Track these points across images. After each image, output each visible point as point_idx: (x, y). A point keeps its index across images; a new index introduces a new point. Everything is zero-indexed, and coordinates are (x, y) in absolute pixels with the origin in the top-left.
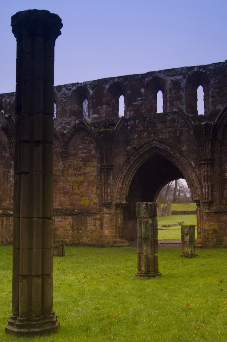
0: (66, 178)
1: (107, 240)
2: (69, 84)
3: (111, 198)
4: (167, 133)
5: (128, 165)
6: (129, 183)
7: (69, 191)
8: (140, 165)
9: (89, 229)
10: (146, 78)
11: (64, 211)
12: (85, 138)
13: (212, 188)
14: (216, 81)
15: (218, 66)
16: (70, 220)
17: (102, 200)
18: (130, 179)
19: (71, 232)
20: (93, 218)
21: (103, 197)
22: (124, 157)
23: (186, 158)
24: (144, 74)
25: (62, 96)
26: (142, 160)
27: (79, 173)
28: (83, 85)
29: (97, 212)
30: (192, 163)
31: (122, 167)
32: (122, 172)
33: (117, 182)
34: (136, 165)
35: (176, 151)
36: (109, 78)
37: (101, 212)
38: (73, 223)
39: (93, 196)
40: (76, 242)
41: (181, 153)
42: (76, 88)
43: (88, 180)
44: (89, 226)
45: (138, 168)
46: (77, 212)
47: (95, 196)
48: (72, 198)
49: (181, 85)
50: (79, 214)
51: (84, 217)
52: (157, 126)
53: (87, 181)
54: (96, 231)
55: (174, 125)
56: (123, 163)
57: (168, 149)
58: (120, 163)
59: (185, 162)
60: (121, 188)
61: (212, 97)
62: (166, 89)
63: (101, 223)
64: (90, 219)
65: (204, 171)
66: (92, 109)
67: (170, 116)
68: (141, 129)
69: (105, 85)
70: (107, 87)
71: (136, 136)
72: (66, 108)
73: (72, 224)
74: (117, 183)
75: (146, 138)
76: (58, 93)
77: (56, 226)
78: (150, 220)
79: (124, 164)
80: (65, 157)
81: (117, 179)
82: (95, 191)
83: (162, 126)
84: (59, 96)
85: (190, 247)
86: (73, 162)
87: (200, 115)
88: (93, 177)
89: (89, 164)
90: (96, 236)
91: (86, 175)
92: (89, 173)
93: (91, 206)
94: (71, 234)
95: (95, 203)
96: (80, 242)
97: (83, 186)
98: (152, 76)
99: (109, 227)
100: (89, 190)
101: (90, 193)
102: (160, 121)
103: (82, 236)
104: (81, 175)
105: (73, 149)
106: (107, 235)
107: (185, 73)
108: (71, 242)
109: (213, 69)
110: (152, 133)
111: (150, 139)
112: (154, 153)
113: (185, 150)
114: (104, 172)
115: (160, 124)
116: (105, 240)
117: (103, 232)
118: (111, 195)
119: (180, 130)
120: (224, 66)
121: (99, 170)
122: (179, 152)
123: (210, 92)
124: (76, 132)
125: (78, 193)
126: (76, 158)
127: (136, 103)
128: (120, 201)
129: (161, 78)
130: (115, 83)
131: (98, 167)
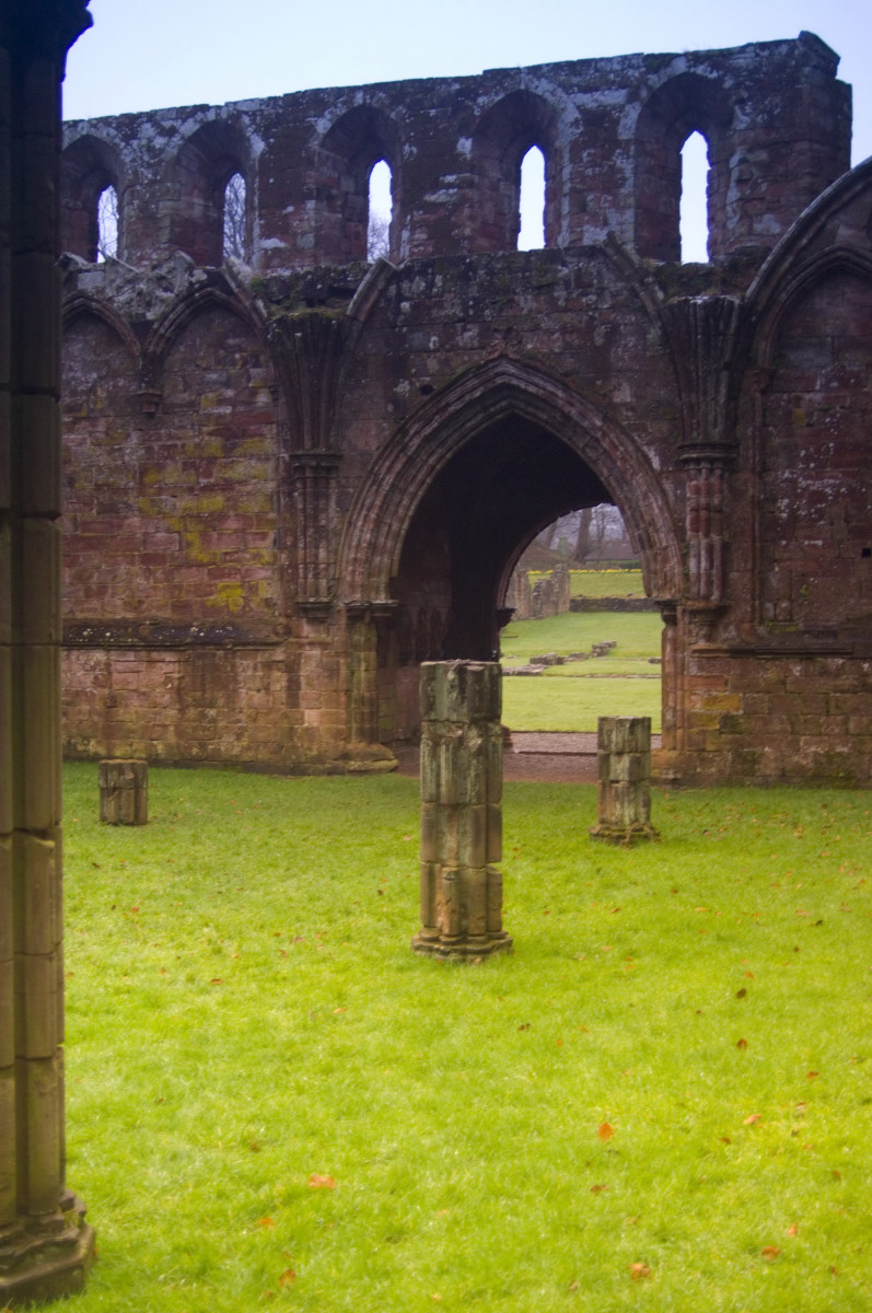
0: (152, 501)
1: (315, 747)
2: (169, 109)
3: (332, 583)
4: (556, 331)
5: (397, 457)
6: (400, 529)
7: (165, 550)
8: (449, 456)
9: (244, 702)
10: (480, 95)
11: (145, 631)
12: (231, 341)
13: (724, 557)
14: (759, 119)
15: (770, 54)
16: (171, 667)
17: (297, 593)
18: (408, 509)
19: (172, 712)
20: (259, 659)
21: (301, 581)
22: (385, 425)
23: (628, 436)
24: (472, 76)
25: (141, 158)
26: (455, 436)
27: (205, 481)
28: (224, 115)
29: (275, 639)
30: (651, 454)
31: (376, 463)
32: (374, 483)
33: (356, 524)
34: (429, 456)
35: (590, 406)
36: (332, 88)
37: (292, 640)
38: (183, 677)
39: (261, 574)
40: (195, 751)
41: (609, 412)
42: (197, 127)
43: (240, 511)
44: (244, 691)
45: (438, 467)
46: (198, 636)
47: (269, 573)
48: (177, 580)
49: (620, 131)
50: (203, 643)
51: (226, 654)
52: (518, 305)
53: (236, 515)
54: (270, 711)
55: (584, 300)
56: (378, 449)
57: (558, 397)
58: (367, 448)
59: (622, 449)
60: (370, 544)
61: (740, 182)
62: (557, 144)
63: (290, 681)
64: (248, 666)
65: (697, 490)
66: (261, 217)
67: (571, 263)
68: (454, 314)
69: (313, 119)
70: (323, 125)
71: (434, 342)
72: (157, 208)
73: (176, 683)
74: (355, 528)
75: (471, 349)
76: (125, 147)
77: (115, 687)
78: (474, 732)
79: (382, 453)
80: (151, 416)
81: (354, 509)
82: (267, 555)
83: (535, 305)
84: (128, 160)
85: (630, 802)
86: (180, 439)
87: (690, 264)
88: (261, 499)
89: (245, 445)
90: (273, 730)
91: (233, 489)
92: (246, 481)
93: (252, 613)
94: (175, 719)
95: (266, 600)
96: (210, 751)
97: (220, 535)
98: (505, 89)
99: (322, 698)
100: (245, 551)
101: (249, 560)
102: (529, 283)
103: (215, 728)
104: (212, 490)
105: (182, 384)
106: (312, 728)
107: (636, 79)
108: (176, 751)
109: (751, 67)
110: (496, 330)
111: (490, 353)
112: (502, 410)
113: (625, 405)
114: (304, 480)
115: (529, 297)
116: (305, 746)
117: (299, 716)
118: (329, 572)
119: (610, 323)
120: (794, 58)
121: (283, 471)
122: (602, 412)
123: (731, 162)
124: (192, 316)
125: (202, 561)
126: (195, 422)
127: (439, 197)
128: (366, 596)
129: (538, 96)
130: (354, 113)
131: (282, 461)
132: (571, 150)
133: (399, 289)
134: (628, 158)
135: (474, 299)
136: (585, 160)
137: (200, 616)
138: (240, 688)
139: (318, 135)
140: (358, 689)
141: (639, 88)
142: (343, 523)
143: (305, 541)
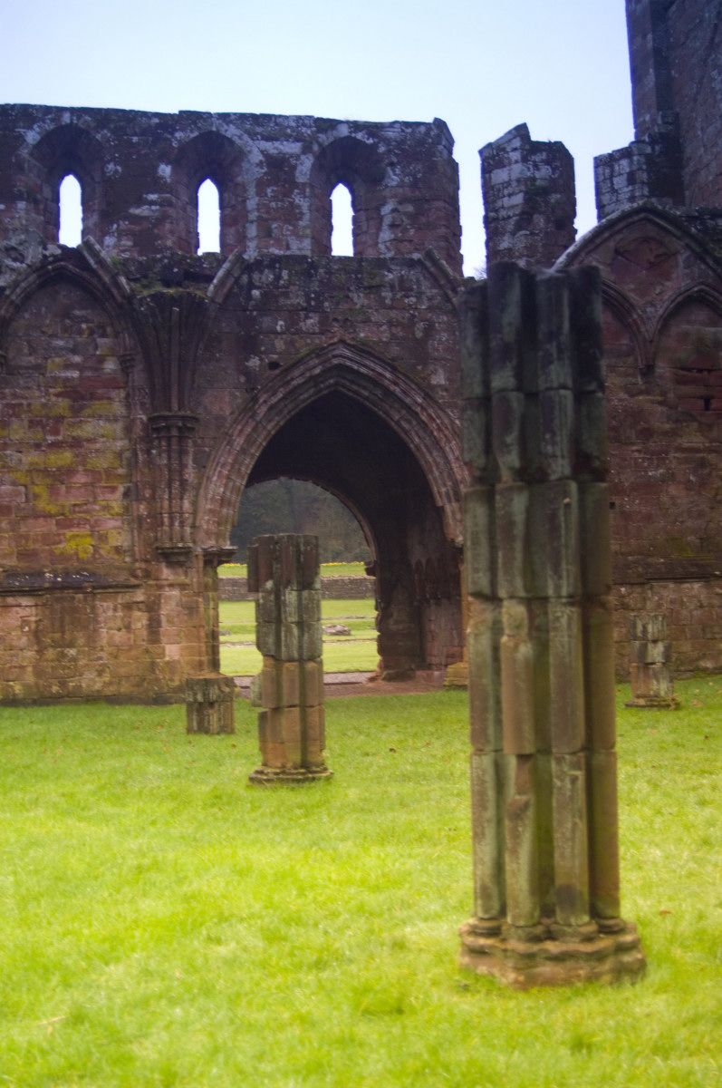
1: (177, 678)
3: (194, 530)
4: (384, 324)
5: (247, 422)
6: (240, 488)
7: (10, 502)
8: (282, 423)
9: (105, 641)
10: (177, 130)
12: (77, 313)
14: (406, 179)
16: (22, 612)
17: (156, 539)
18: (247, 468)
19: (30, 654)
20: (120, 601)
22: (238, 393)
23: (444, 412)
26: (290, 407)
27: (53, 438)
29: (136, 582)
31: (231, 426)
32: (227, 445)
33: (212, 479)
34: (270, 421)
35: (413, 386)
37: (151, 582)
38: (40, 620)
39: (112, 526)
40: (55, 689)
41: (428, 392)
43: (89, 467)
45: (273, 432)
46: (55, 582)
48: (23, 530)
49: (297, 175)
50: (63, 588)
51: (86, 597)
52: (352, 300)
53: (85, 470)
54: (131, 648)
55: (406, 301)
56: (232, 413)
57: (386, 378)
58: (222, 413)
59: (438, 421)
60: (221, 497)
63: (150, 619)
64: (108, 608)
67: (395, 270)
68: (299, 304)
69: (22, 130)
70: (32, 137)
71: (281, 326)
73: (33, 626)
74: (211, 482)
75: (313, 334)
79: (237, 419)
81: (212, 466)
82: (117, 507)
83: (366, 301)
85: (664, 678)
86: (26, 398)
88: (110, 456)
89: (94, 407)
90: (135, 665)
91: (81, 446)
92: (95, 439)
93: (102, 560)
94: (33, 660)
95: (117, 548)
96: (70, 688)
97: (69, 489)
98: (199, 128)
99: (182, 634)
100: (95, 502)
101: (99, 511)
102: (362, 284)
103: (76, 666)
104: (61, 447)
105: (27, 348)
106: (174, 661)
107: (309, 136)
109: (398, 139)
110: (335, 320)
111: (331, 338)
112: (329, 386)
113: (440, 386)
114: (169, 439)
115: (361, 295)
116: (167, 678)
117: (161, 651)
118: (190, 521)
119: (427, 320)
120: (430, 137)
121: (138, 431)
122: (423, 391)
123: (382, 210)
124: (41, 286)
125: (49, 512)
126: (42, 384)
127: (143, 211)
128: (217, 542)
129: (227, 138)
130: (62, 129)
131: (138, 422)
132: (257, 186)
133: (250, 278)
134: (305, 197)
135: (315, 292)
136: (269, 195)
137: (48, 563)
138: (101, 628)
139: (28, 144)
140: (208, 625)
141: (312, 143)
142: (200, 478)
143: (170, 493)
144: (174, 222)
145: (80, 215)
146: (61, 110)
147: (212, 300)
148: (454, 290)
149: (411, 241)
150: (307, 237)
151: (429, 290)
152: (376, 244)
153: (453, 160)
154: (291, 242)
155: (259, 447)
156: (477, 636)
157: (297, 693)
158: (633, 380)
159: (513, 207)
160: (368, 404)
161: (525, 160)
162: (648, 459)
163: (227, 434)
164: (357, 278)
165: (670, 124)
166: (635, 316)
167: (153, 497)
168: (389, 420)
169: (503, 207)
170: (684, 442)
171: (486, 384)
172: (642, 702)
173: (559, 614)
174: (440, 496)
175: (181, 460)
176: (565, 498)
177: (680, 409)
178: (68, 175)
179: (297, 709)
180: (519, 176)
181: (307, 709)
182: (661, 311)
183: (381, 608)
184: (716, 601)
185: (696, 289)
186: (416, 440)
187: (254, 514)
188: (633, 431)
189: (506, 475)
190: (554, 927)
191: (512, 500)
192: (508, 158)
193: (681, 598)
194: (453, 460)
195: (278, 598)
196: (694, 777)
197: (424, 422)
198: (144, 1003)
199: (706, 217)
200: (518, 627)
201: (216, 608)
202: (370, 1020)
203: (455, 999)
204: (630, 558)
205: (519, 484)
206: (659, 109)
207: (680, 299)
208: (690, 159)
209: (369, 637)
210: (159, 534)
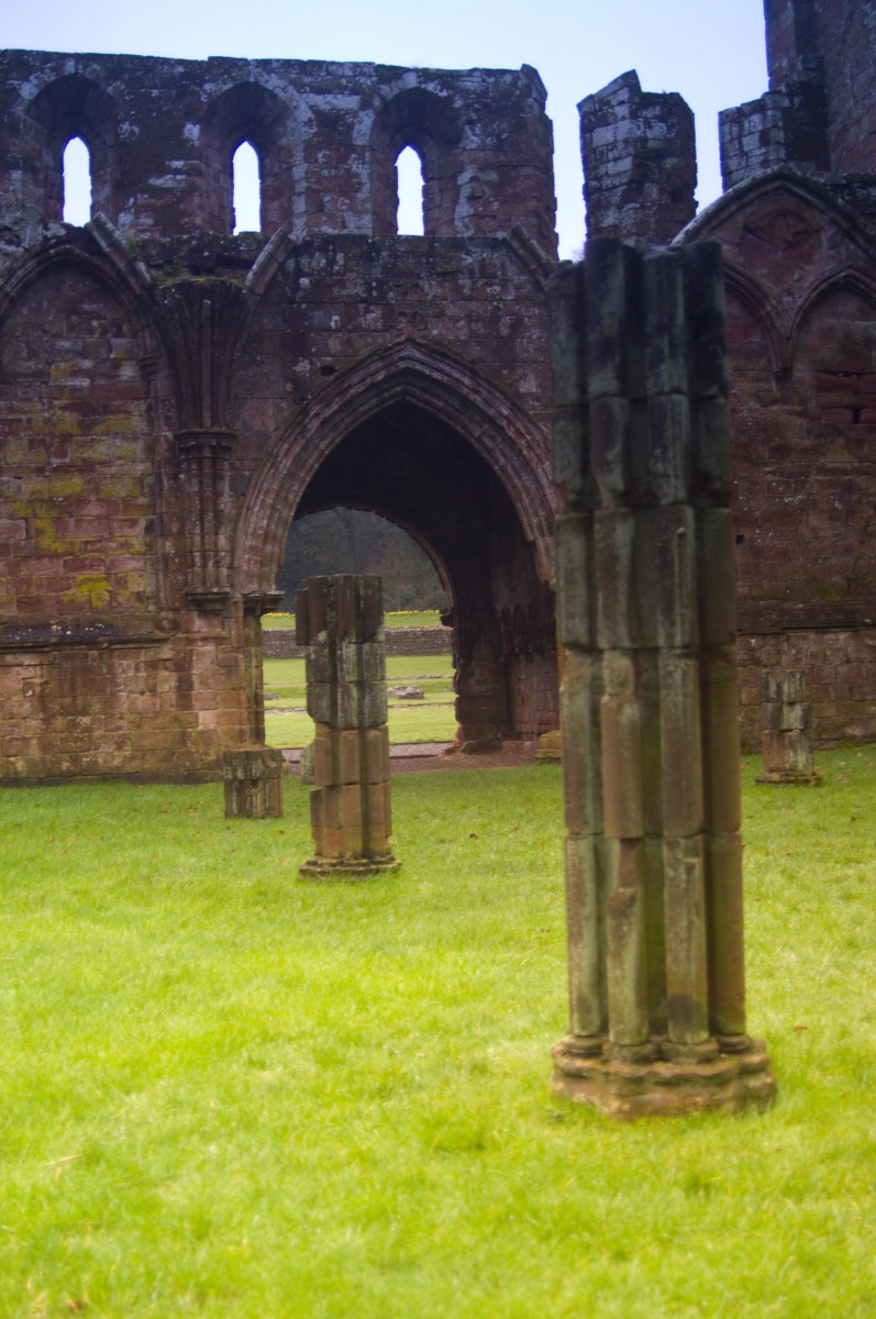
1: (213, 751)
3: (231, 572)
4: (462, 319)
5: (295, 439)
6: (286, 523)
7: (8, 538)
8: (337, 441)
9: (125, 706)
10: (206, 82)
12: (86, 307)
14: (488, 141)
15: (496, 81)
16: (25, 673)
17: (186, 584)
18: (296, 496)
19: (35, 723)
20: (142, 658)
22: (283, 405)
23: (535, 425)
24: (197, 61)
26: (348, 421)
27: (59, 461)
29: (159, 634)
31: (276, 445)
32: (271, 467)
33: (253, 509)
34: (323, 438)
35: (498, 394)
36: (38, 52)
37: (180, 635)
38: (46, 683)
39: (131, 565)
40: (65, 765)
41: (516, 401)
43: (103, 495)
44: (125, 694)
45: (327, 452)
46: (64, 636)
47: (140, 564)
48: (24, 573)
49: (355, 135)
50: (73, 643)
51: (101, 654)
52: (422, 289)
53: (99, 500)
54: (157, 715)
55: (489, 290)
56: (276, 430)
57: (463, 384)
58: (264, 428)
59: (528, 438)
60: (264, 531)
61: (472, 198)
63: (180, 680)
64: (128, 666)
67: (475, 252)
68: (357, 294)
69: (16, 82)
71: (336, 321)
73: (38, 689)
74: (252, 513)
75: (375, 331)
79: (283, 435)
81: (253, 493)
82: (137, 544)
83: (440, 291)
85: (802, 748)
86: (25, 412)
88: (128, 482)
89: (108, 423)
90: (161, 735)
91: (93, 471)
92: (110, 462)
93: (120, 609)
94: (38, 731)
95: (138, 594)
96: (84, 765)
97: (79, 522)
98: (234, 79)
99: (219, 698)
100: (110, 539)
101: (115, 550)
102: (434, 269)
103: (90, 736)
104: (69, 472)
105: (26, 351)
106: (209, 731)
107: (368, 86)
108: (40, 767)
109: (478, 91)
110: (402, 314)
111: (397, 336)
112: (395, 395)
113: (532, 394)
114: (200, 461)
115: (434, 283)
116: (201, 751)
117: (193, 719)
118: (227, 561)
119: (514, 314)
120: (517, 88)
121: (163, 451)
122: (510, 400)
123: (459, 178)
124: (42, 275)
125: (56, 551)
126: (44, 395)
127: (165, 181)
128: (260, 586)
129: (268, 91)
130: (65, 80)
131: (162, 440)
132: (305, 149)
133: (298, 263)
134: (364, 163)
135: (377, 280)
136: (320, 160)
137: (55, 613)
138: (121, 691)
139: (23, 100)
140: (250, 685)
141: (372, 96)
142: (239, 508)
143: (202, 527)
144: (205, 194)
145: (89, 187)
146: (62, 57)
147: (251, 291)
148: (546, 276)
149: (494, 217)
150: (367, 213)
151: (517, 277)
152: (452, 220)
153: (546, 117)
154: (347, 219)
155: (310, 470)
156: (572, 695)
157: (357, 766)
158: (767, 386)
159: (619, 174)
160: (443, 416)
161: (633, 115)
162: (784, 483)
163: (271, 454)
164: (428, 263)
165: (813, 70)
166: (769, 308)
167: (181, 532)
168: (469, 437)
169: (607, 174)
170: (829, 461)
171: (583, 388)
172: (775, 777)
173: (671, 668)
174: (531, 529)
175: (215, 488)
176: (679, 527)
177: (823, 421)
178: (74, 138)
179: (358, 786)
180: (628, 136)
181: (370, 787)
182: (800, 302)
183: (461, 666)
184: (866, 655)
185: (843, 274)
186: (501, 461)
187: (305, 552)
188: (766, 449)
189: (607, 500)
190: (666, 1046)
191: (614, 529)
192: (613, 114)
193: (824, 651)
194: (546, 485)
195: (333, 652)
196: (838, 866)
197: (510, 438)
198: (172, 1139)
199: (855, 185)
200: (622, 684)
201: (259, 666)
202: (444, 1158)
203: (547, 1132)
204: (761, 603)
205: (623, 510)
206: (799, 52)
207: (824, 286)
208: (836, 113)
209: (447, 701)
210: (190, 577)
